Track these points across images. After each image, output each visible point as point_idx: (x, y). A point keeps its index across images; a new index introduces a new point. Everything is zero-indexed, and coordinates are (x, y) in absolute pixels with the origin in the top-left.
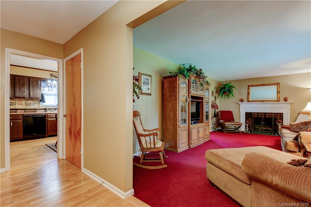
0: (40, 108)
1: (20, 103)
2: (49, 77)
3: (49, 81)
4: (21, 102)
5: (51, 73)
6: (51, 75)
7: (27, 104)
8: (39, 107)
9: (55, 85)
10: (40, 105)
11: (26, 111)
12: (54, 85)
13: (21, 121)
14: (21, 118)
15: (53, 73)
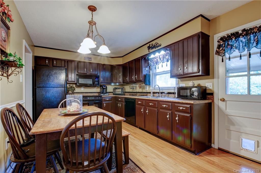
5: (148, 45)
8: (150, 90)
13: (124, 103)
14: (124, 101)
15: (150, 45)
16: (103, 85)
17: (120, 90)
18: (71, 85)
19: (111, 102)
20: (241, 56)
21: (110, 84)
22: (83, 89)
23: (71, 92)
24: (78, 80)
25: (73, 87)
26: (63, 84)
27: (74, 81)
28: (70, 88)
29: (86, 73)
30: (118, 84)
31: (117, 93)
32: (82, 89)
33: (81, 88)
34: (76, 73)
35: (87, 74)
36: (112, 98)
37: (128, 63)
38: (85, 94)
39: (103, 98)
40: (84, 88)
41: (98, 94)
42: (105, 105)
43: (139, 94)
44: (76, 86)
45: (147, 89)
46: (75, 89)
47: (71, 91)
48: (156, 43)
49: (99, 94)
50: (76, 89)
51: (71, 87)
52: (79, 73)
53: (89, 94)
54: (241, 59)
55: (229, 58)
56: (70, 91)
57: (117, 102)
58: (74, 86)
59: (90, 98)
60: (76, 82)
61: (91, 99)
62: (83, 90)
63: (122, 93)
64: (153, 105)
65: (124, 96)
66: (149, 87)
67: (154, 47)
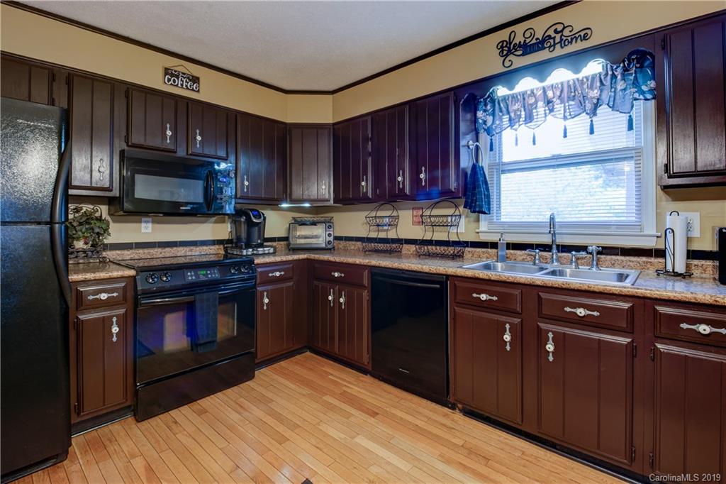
0: (484, 238)
1: (418, 217)
2: (496, 66)
4: (420, 212)
5: (503, 35)
8: (476, 232)
10: (482, 228)
13: (366, 291)
14: (366, 282)
15: (513, 34)
16: (252, 210)
17: (319, 231)
18: (87, 207)
19: (291, 284)
21: (273, 203)
22: (150, 225)
23: (86, 243)
24: (127, 185)
25: (100, 219)
26: (44, 205)
27: (107, 185)
28: (81, 224)
29: (172, 147)
30: (307, 205)
31: (302, 241)
32: (146, 228)
33: (141, 222)
34: (120, 145)
35: (176, 152)
36: (293, 267)
37: (369, 118)
38: (160, 250)
39: (259, 270)
40: (153, 222)
41: (222, 247)
42: (266, 301)
43: (413, 248)
44: (110, 214)
45: (462, 229)
46: (106, 230)
47: (85, 238)
48: (560, 28)
49: (226, 249)
50: (112, 225)
51: (88, 219)
52: (134, 146)
53: (181, 248)
56: (78, 239)
57: (320, 284)
58: (103, 210)
59: (197, 276)
60: (116, 193)
61: (202, 278)
62: (150, 230)
63: (329, 242)
64: (599, 316)
65: (367, 261)
66: (469, 222)
67: (540, 45)
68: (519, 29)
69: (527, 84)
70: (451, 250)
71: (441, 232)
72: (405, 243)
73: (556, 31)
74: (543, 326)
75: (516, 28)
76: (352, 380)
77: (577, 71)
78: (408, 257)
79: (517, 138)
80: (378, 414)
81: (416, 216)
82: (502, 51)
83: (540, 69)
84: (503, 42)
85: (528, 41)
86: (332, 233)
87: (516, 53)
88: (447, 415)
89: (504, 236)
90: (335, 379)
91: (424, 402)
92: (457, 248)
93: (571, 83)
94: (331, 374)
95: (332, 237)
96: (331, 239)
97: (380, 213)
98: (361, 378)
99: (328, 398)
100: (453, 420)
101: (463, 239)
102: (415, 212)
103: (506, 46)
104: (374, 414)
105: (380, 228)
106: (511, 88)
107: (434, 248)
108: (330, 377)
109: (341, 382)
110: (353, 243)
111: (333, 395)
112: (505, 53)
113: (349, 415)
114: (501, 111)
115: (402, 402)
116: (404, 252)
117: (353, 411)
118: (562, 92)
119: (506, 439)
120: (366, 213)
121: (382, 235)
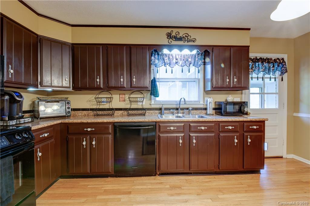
0: (153, 106)
1: (123, 98)
2: (165, 41)
3: (165, 51)
4: (124, 96)
5: (169, 30)
6: (169, 36)
7: (131, 99)
8: (150, 104)
9: (176, 59)
10: (153, 102)
11: (130, 112)
12: (174, 61)
13: (111, 136)
14: (110, 131)
15: (172, 31)
16: (15, 92)
19: (53, 140)
20: (258, 78)
21: (24, 87)
42: (39, 154)
43: (120, 112)
54: (258, 80)
55: (252, 78)
57: (74, 137)
63: (69, 112)
64: (207, 129)
65: (102, 120)
66: (147, 100)
67: (180, 39)
68: (175, 30)
69: (175, 52)
70: (140, 112)
71: (134, 104)
72: (116, 110)
73: (186, 36)
74: (191, 135)
75: (174, 30)
76: (103, 183)
77: (191, 51)
78: (118, 117)
79: (166, 70)
80: (131, 192)
81: (122, 98)
82: (168, 36)
83: (181, 48)
84: (169, 33)
85: (177, 36)
86: (70, 106)
87: (173, 39)
88: (155, 179)
89: (163, 105)
90: (93, 186)
91: (143, 178)
92: (143, 111)
93: (184, 55)
94: (89, 185)
95: (70, 109)
96: (70, 110)
97: (100, 96)
98: (107, 180)
99: (99, 197)
100: (159, 180)
101: (145, 107)
102: (121, 96)
103: (169, 35)
104: (130, 193)
105: (100, 103)
106: (170, 51)
107: (132, 112)
108: (89, 186)
109: (97, 186)
110: (80, 112)
111: (101, 194)
112: (169, 38)
113: (119, 200)
114: (161, 59)
115: (135, 182)
116: (115, 114)
117: (119, 196)
118: (181, 57)
119: (178, 178)
120: (94, 96)
121: (101, 107)
